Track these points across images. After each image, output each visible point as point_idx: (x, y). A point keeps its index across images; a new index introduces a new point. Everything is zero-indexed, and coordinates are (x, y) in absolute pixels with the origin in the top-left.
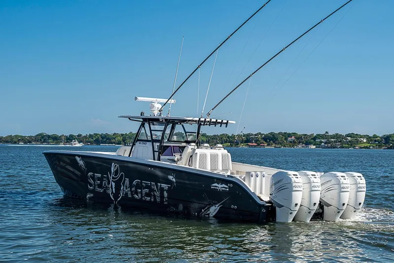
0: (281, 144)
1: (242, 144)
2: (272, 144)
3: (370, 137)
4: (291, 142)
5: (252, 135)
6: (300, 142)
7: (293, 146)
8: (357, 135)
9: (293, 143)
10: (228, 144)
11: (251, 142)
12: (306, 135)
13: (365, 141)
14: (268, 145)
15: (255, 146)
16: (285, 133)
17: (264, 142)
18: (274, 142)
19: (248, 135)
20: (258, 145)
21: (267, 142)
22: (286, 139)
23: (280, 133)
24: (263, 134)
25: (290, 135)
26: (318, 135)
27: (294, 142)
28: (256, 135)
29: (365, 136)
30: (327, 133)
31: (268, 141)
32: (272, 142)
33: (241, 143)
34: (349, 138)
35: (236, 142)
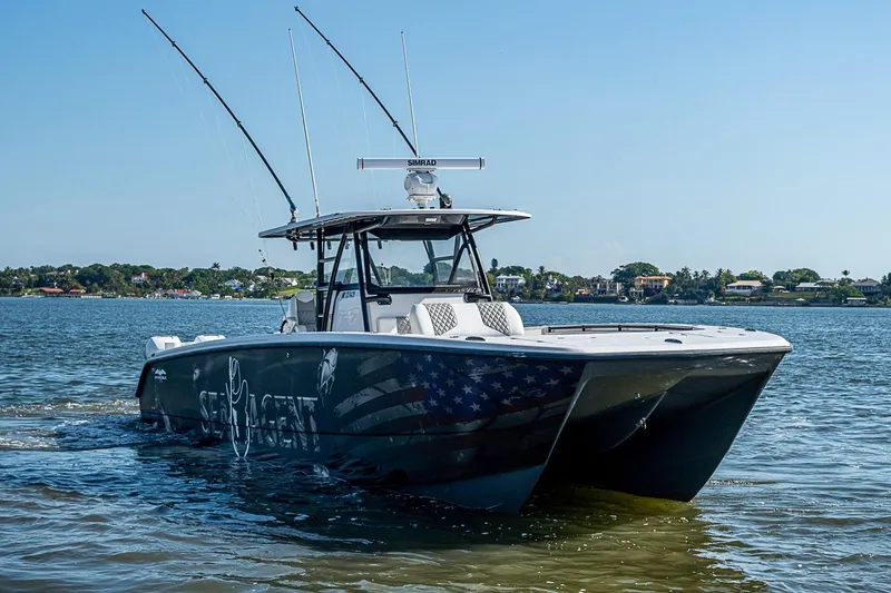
0: (116, 290)
1: (30, 290)
2: (96, 291)
3: (305, 276)
4: (138, 286)
5: (52, 269)
6: (157, 287)
7: (143, 295)
8: (278, 270)
9: (143, 289)
11: (48, 286)
12: (171, 270)
13: (295, 283)
14: (88, 292)
15: (58, 295)
16: (126, 266)
17: (79, 285)
18: (100, 285)
19: (43, 270)
20: (66, 291)
21: (85, 285)
22: (128, 279)
23: (115, 267)
24: (78, 268)
25: (136, 271)
26: (196, 270)
27: (146, 286)
28: (60, 270)
29: (294, 272)
30: (216, 265)
31: (88, 282)
32: (96, 285)
33: (26, 287)
34: (262, 278)
35: (15, 286)
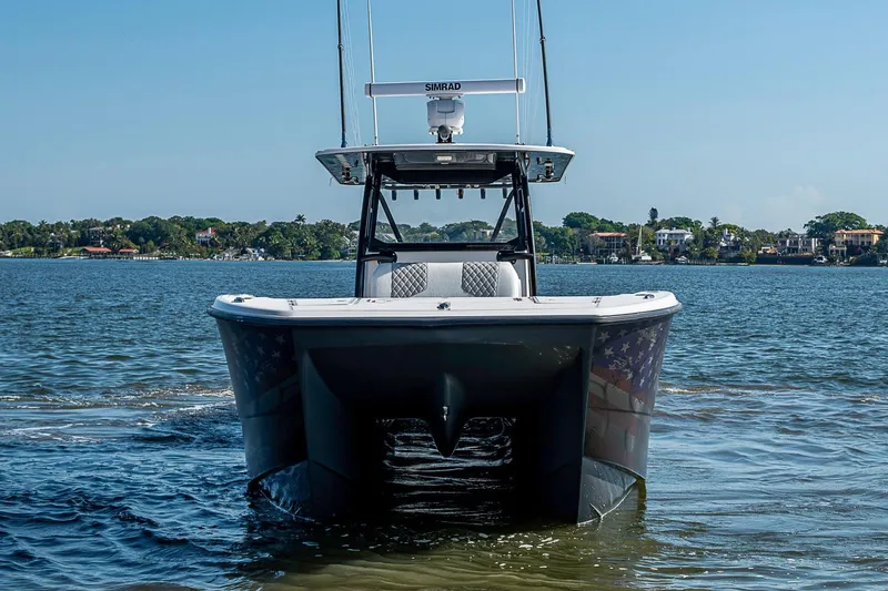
0: (176, 248)
1: (69, 250)
2: (152, 250)
3: (413, 231)
4: (204, 244)
5: (97, 223)
6: (227, 245)
7: (210, 255)
9: (210, 247)
10: (28, 249)
11: (92, 245)
12: (244, 224)
14: (142, 252)
15: (105, 256)
16: (189, 219)
17: (131, 244)
18: (158, 243)
19: (86, 225)
20: (115, 251)
21: (137, 243)
22: (191, 236)
23: (174, 220)
24: (129, 222)
25: (201, 225)
26: (276, 225)
27: (212, 243)
28: (107, 224)
30: (300, 218)
31: (142, 239)
32: (151, 243)
33: (66, 246)
35: (52, 245)
